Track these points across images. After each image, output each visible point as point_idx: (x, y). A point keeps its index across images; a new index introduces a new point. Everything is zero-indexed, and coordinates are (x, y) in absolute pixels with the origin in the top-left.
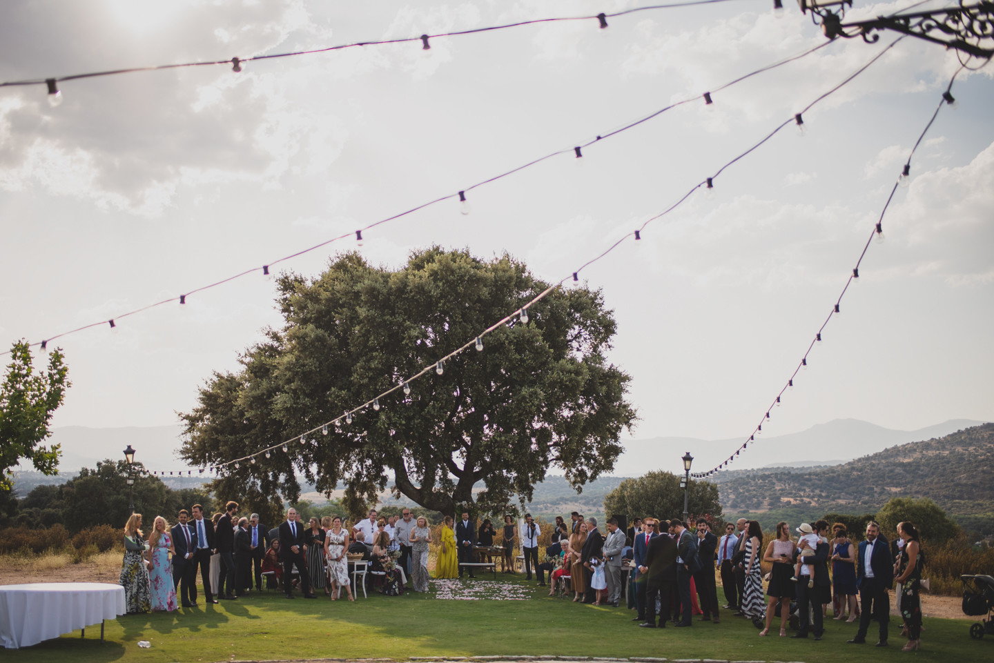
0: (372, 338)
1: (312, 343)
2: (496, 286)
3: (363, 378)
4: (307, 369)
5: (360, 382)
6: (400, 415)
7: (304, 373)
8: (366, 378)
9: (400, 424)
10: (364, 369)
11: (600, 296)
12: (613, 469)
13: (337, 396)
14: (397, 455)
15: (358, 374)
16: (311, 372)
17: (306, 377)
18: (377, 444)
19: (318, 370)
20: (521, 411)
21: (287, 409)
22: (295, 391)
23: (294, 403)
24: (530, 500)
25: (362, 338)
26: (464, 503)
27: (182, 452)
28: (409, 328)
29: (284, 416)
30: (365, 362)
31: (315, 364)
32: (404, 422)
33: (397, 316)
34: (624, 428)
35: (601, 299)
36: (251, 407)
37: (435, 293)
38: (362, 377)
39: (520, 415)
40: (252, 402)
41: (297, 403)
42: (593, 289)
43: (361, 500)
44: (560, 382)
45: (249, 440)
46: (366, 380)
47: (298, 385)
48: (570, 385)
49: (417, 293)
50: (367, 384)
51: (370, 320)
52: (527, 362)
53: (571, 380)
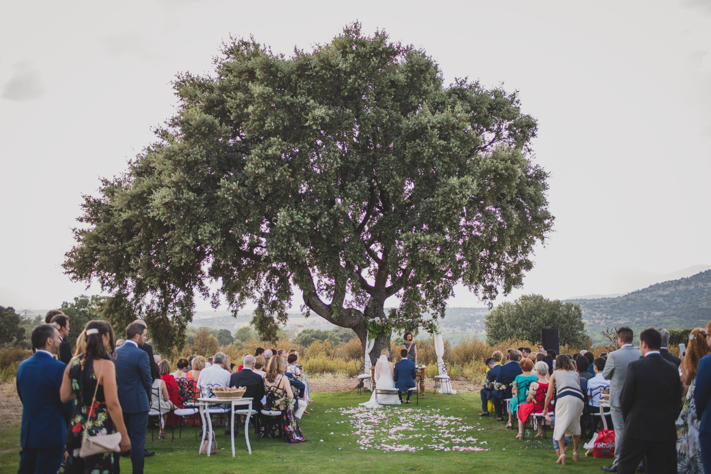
0: (269, 120)
1: (198, 127)
2: (412, 71)
3: (259, 168)
4: (191, 158)
5: (255, 172)
6: (305, 213)
7: (187, 163)
8: (262, 167)
9: (304, 223)
10: (260, 157)
11: (516, 99)
12: (522, 284)
13: (229, 190)
14: (300, 262)
15: (253, 164)
16: (196, 162)
17: (190, 167)
18: (277, 247)
19: (205, 159)
20: (449, 205)
21: (166, 205)
22: (176, 184)
23: (176, 199)
24: (443, 316)
25: (258, 123)
26: (377, 319)
27: (65, 266)
28: (314, 108)
29: (163, 214)
30: (261, 150)
31: (201, 152)
32: (308, 221)
33: (299, 97)
34: (538, 241)
35: (517, 102)
36: (129, 207)
37: (344, 66)
38: (257, 166)
39: (448, 210)
40: (130, 202)
41: (180, 199)
42: (509, 91)
43: (271, 319)
44: (495, 171)
45: (131, 248)
46: (262, 170)
47: (182, 177)
48: (506, 174)
49: (322, 68)
50: (263, 174)
51: (266, 99)
52: (454, 150)
53: (506, 169)
